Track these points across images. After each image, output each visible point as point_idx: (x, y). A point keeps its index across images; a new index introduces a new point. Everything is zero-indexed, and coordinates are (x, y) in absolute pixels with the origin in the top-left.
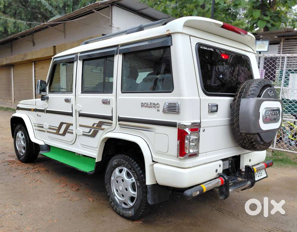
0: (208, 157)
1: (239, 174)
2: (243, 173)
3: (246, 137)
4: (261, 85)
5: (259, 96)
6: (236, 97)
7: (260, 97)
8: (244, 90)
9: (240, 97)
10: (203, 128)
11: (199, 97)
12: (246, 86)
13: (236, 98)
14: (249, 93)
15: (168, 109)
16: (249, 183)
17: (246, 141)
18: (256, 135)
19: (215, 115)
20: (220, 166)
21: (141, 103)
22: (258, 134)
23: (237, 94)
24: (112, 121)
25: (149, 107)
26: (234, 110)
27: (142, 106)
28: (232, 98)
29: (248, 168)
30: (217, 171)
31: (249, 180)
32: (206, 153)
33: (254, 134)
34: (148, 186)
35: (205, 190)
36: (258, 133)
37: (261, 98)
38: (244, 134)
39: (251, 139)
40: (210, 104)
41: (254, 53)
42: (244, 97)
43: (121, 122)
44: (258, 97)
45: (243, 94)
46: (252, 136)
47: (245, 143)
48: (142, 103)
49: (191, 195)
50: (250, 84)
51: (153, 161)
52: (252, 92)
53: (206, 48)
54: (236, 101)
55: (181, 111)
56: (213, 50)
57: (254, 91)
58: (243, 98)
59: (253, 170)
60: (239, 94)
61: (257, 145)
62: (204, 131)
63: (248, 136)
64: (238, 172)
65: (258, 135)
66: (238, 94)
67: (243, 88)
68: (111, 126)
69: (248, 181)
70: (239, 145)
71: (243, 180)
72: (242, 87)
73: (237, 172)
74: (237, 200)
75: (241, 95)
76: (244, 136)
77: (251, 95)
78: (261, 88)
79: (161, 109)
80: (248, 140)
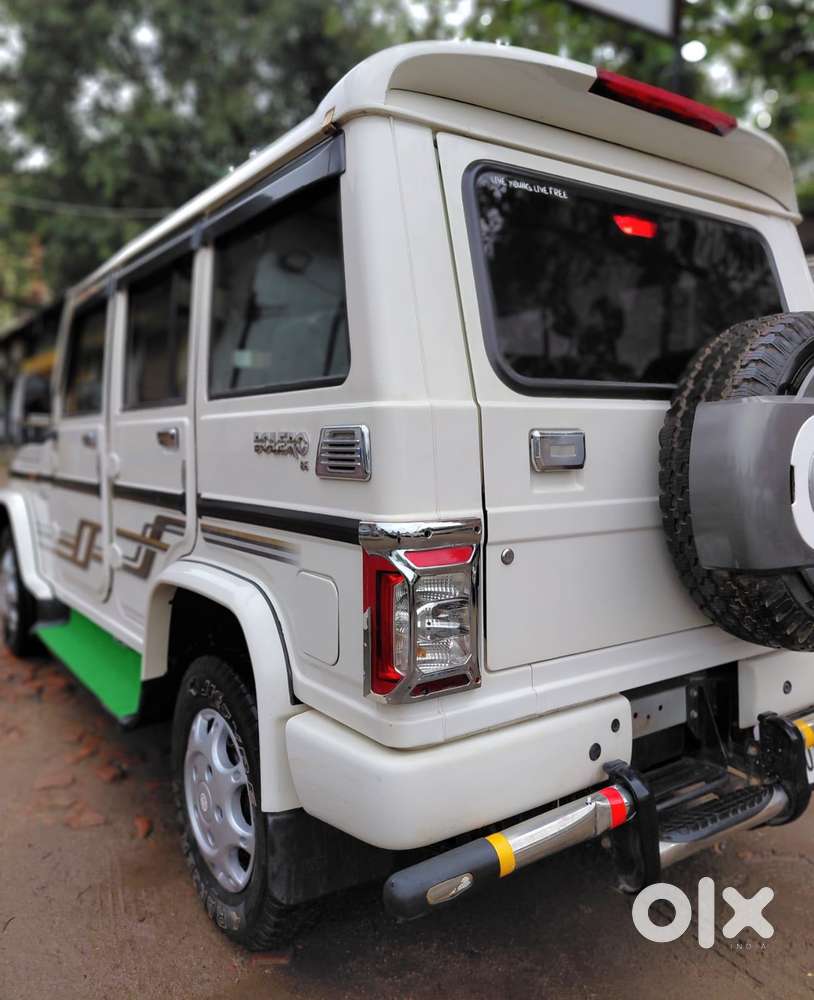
0: (540, 689)
1: (735, 751)
2: (752, 751)
3: (735, 588)
4: (798, 339)
5: (790, 388)
6: (678, 399)
7: (794, 392)
8: (717, 366)
9: (694, 399)
10: (503, 547)
11: (476, 400)
12: (726, 345)
13: (678, 403)
14: (739, 374)
15: (331, 459)
16: (778, 799)
17: (737, 608)
18: (785, 578)
19: (574, 485)
20: (615, 725)
21: (253, 438)
22: (797, 572)
23: (685, 387)
24: (184, 512)
25: (279, 451)
26: (671, 458)
27: (258, 449)
28: (664, 406)
29: (774, 726)
30: (595, 751)
31: (779, 782)
32: (530, 664)
33: (772, 574)
34: (270, 819)
35: (507, 866)
36: (795, 568)
37: (799, 398)
38: (725, 575)
39: (761, 596)
40: (537, 434)
41: (786, 218)
42: (715, 396)
43: (208, 521)
44: (781, 391)
45: (709, 384)
46: (764, 582)
47: (734, 617)
48: (257, 439)
49: (421, 900)
50: (747, 335)
51: (295, 701)
52: (752, 371)
53: (524, 186)
54: (680, 414)
55: (379, 465)
56: (565, 196)
57: (761, 365)
58: (708, 399)
59: (794, 737)
60: (694, 384)
61: (795, 626)
62: (507, 559)
63: (744, 582)
64: (733, 740)
65: (795, 579)
66: (690, 385)
67: (712, 358)
68: (182, 534)
69: (771, 793)
70: (713, 620)
71: (754, 782)
72: (708, 351)
73: (725, 741)
74: (754, 853)
75: (703, 388)
76: (725, 581)
77: (745, 384)
78: (795, 354)
79: (311, 459)
80: (746, 601)
